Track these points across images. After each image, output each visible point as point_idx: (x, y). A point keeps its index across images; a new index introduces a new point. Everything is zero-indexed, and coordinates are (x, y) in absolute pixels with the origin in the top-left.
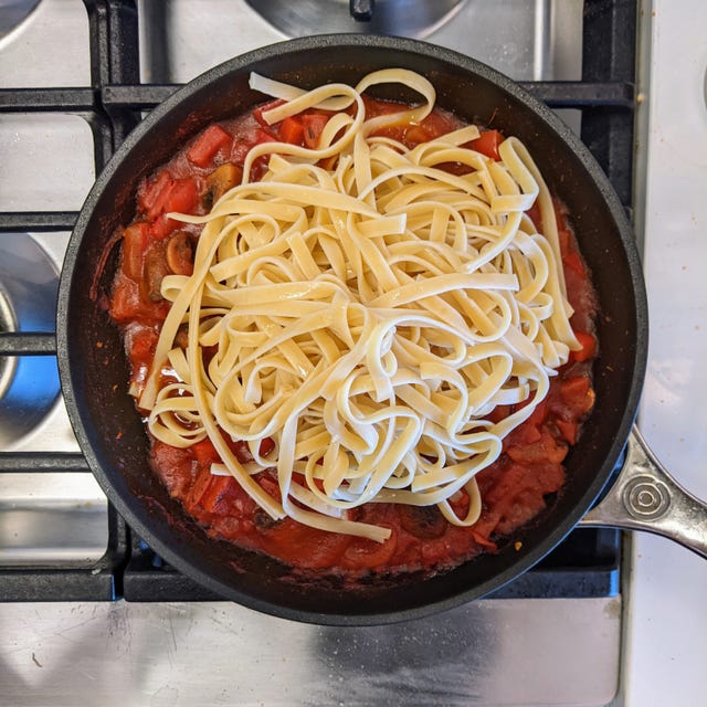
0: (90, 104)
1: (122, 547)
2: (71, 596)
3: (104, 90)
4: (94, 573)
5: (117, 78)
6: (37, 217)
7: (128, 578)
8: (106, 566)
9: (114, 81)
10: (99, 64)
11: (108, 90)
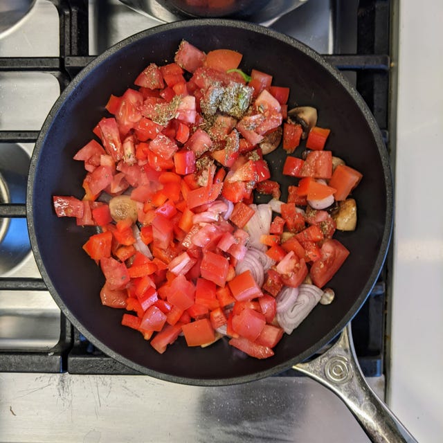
0: (58, 67)
1: (68, 339)
2: (35, 370)
3: (66, 59)
4: (49, 354)
5: (74, 52)
6: (23, 134)
7: (71, 359)
8: (57, 351)
9: (73, 54)
10: (64, 44)
11: (68, 59)
